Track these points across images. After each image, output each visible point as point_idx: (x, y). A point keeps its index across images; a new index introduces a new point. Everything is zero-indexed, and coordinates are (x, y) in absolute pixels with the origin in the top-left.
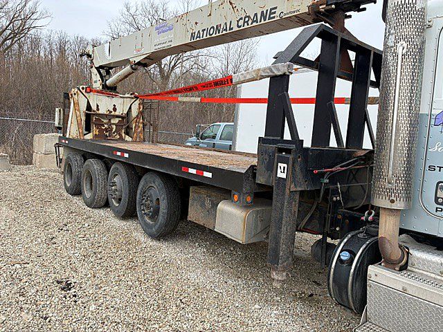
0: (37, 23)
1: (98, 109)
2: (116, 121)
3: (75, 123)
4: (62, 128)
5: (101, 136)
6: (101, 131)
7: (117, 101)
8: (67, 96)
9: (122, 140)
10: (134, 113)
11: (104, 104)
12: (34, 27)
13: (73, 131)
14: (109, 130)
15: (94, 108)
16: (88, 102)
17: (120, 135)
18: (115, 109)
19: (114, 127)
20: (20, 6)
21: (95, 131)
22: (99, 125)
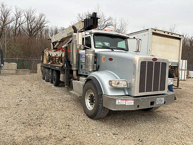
0: (45, 25)
1: (52, 55)
2: (58, 58)
3: (45, 59)
4: (43, 61)
5: (53, 63)
6: (53, 61)
7: (58, 52)
8: (43, 52)
9: (59, 64)
10: (63, 56)
11: (53, 54)
12: (44, 26)
13: (45, 62)
14: (55, 61)
15: (51, 55)
16: (49, 53)
17: (59, 63)
18: (57, 55)
19: (57, 60)
20: (39, 19)
21: (51, 61)
22: (52, 60)
